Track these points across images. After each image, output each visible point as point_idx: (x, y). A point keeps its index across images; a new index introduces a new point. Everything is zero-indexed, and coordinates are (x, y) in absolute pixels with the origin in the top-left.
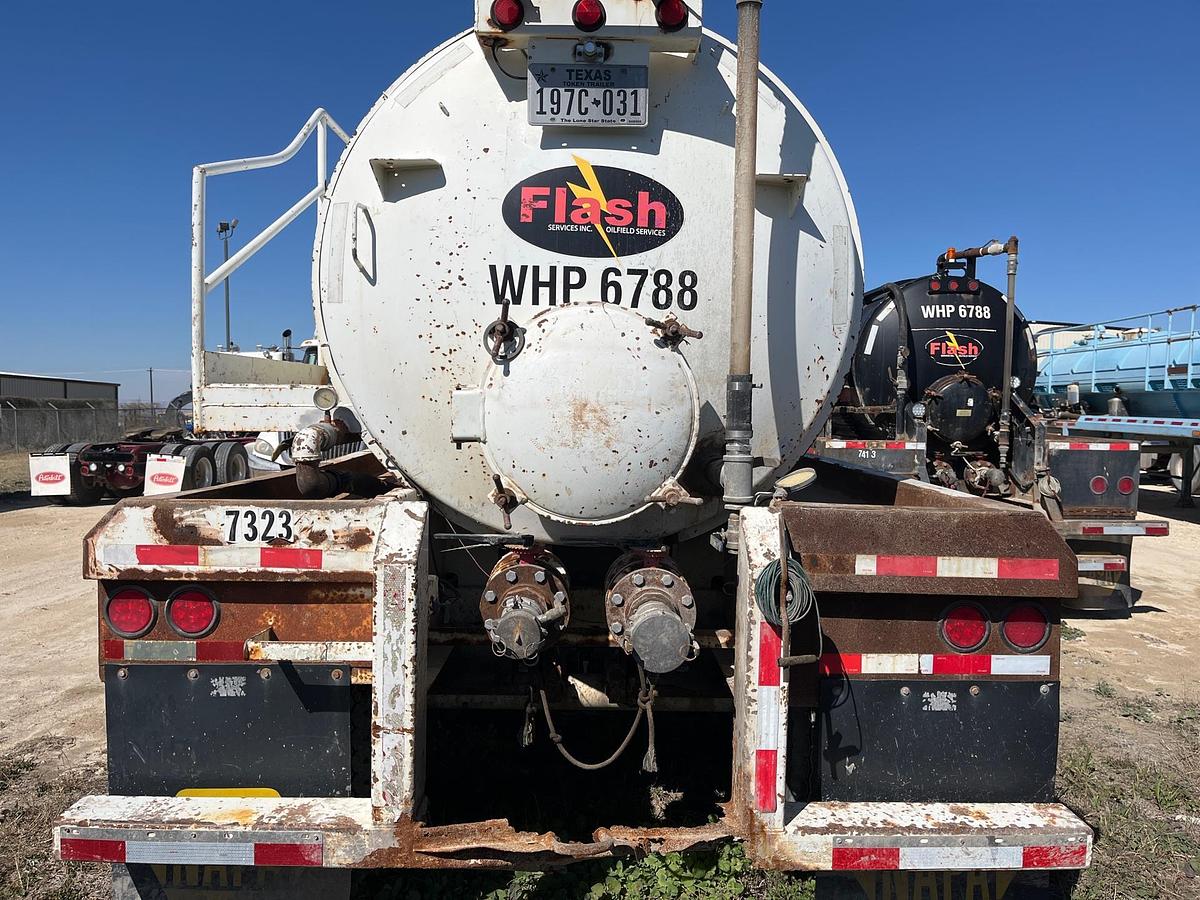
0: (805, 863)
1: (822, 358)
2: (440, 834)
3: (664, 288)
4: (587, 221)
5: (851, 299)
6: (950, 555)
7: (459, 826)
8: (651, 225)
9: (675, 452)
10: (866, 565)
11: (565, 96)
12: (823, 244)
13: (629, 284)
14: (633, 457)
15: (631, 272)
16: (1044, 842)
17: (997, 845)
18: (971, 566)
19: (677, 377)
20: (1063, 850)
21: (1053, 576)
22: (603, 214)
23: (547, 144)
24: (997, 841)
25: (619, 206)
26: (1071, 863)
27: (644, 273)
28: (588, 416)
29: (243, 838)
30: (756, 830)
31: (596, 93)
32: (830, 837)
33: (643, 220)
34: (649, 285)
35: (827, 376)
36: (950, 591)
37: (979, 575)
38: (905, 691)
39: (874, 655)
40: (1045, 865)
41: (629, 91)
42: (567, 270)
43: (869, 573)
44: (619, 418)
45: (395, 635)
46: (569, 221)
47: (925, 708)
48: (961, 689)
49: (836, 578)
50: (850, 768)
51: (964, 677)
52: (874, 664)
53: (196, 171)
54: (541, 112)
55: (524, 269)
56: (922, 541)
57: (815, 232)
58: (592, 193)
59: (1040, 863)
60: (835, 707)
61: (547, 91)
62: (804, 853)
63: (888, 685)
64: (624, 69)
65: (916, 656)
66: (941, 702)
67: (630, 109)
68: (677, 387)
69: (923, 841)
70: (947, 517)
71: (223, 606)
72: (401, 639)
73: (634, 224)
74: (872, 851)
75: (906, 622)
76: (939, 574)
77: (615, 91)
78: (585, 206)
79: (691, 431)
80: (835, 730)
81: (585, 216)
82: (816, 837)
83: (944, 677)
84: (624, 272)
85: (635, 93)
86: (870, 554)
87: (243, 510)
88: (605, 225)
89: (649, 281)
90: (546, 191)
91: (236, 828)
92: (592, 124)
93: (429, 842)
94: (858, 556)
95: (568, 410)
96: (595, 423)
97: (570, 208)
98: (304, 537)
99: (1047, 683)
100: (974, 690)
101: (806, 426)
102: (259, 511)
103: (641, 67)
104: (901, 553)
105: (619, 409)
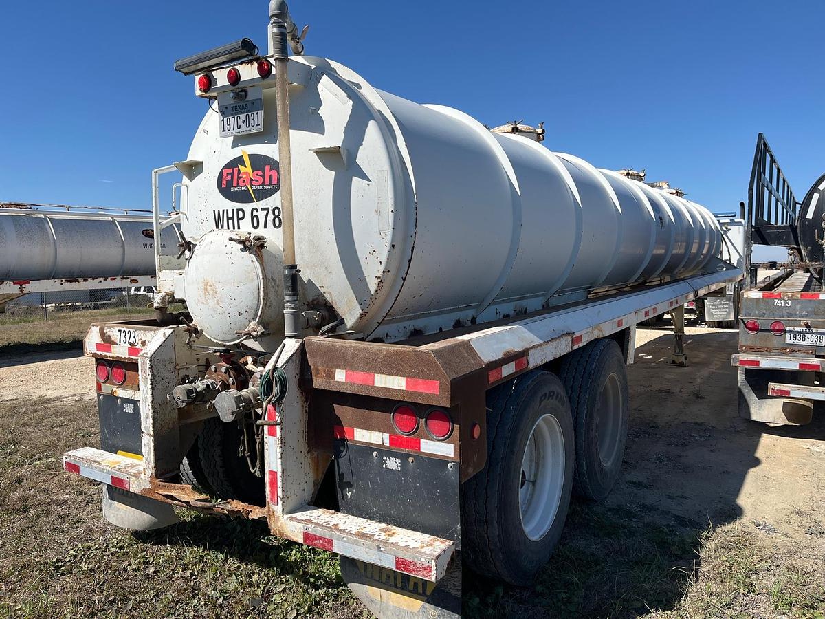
0: (292, 537)
1: (374, 251)
2: (165, 486)
3: (278, 217)
4: (244, 184)
5: (391, 215)
6: (381, 373)
7: (173, 484)
8: (270, 184)
9: (251, 308)
10: (340, 376)
11: (232, 120)
12: (369, 183)
13: (262, 215)
14: (230, 310)
15: (263, 209)
16: (407, 557)
17: (381, 551)
18: (391, 381)
19: (249, 268)
20: (418, 565)
21: (435, 392)
22: (251, 180)
23: (234, 145)
24: (382, 549)
25: (257, 175)
26: (423, 575)
27: (268, 209)
28: (209, 289)
29: (108, 472)
30: (271, 513)
31: (243, 116)
32: (302, 525)
33: (267, 181)
34: (271, 216)
35: (381, 262)
36: (381, 396)
37: (396, 387)
38: (375, 453)
39: (361, 430)
40: (408, 572)
41: (255, 113)
42: (238, 210)
43: (342, 381)
44: (221, 290)
45: (145, 390)
46: (238, 185)
47: (384, 466)
48: (403, 458)
49: (327, 382)
50: (349, 494)
51: (406, 451)
52: (362, 436)
53: (153, 172)
54: (224, 131)
55: (224, 210)
56: (368, 364)
57: (363, 176)
58: (247, 169)
59: (405, 569)
60: (341, 457)
61: (225, 119)
62: (292, 531)
63: (367, 449)
64: (253, 102)
65: (381, 433)
66: (392, 464)
67: (256, 123)
68: (249, 273)
69: (345, 539)
70: (380, 350)
71: (127, 372)
72: (147, 392)
73: (263, 184)
74: (321, 538)
75: (375, 413)
76: (376, 385)
77: (250, 114)
78: (244, 176)
79: (259, 296)
80: (341, 471)
81: (244, 181)
82: (296, 523)
83: (395, 449)
84: (259, 210)
85: (257, 114)
86: (342, 369)
87: (123, 329)
88: (251, 185)
89: (271, 212)
90: (230, 170)
91: (108, 468)
92: (243, 133)
93: (161, 489)
94: (337, 370)
95: (202, 286)
96: (211, 292)
97: (239, 178)
98: (140, 342)
99: (451, 462)
100: (411, 459)
101: (373, 292)
102: (127, 330)
103: (258, 99)
104: (358, 370)
105: (220, 285)
